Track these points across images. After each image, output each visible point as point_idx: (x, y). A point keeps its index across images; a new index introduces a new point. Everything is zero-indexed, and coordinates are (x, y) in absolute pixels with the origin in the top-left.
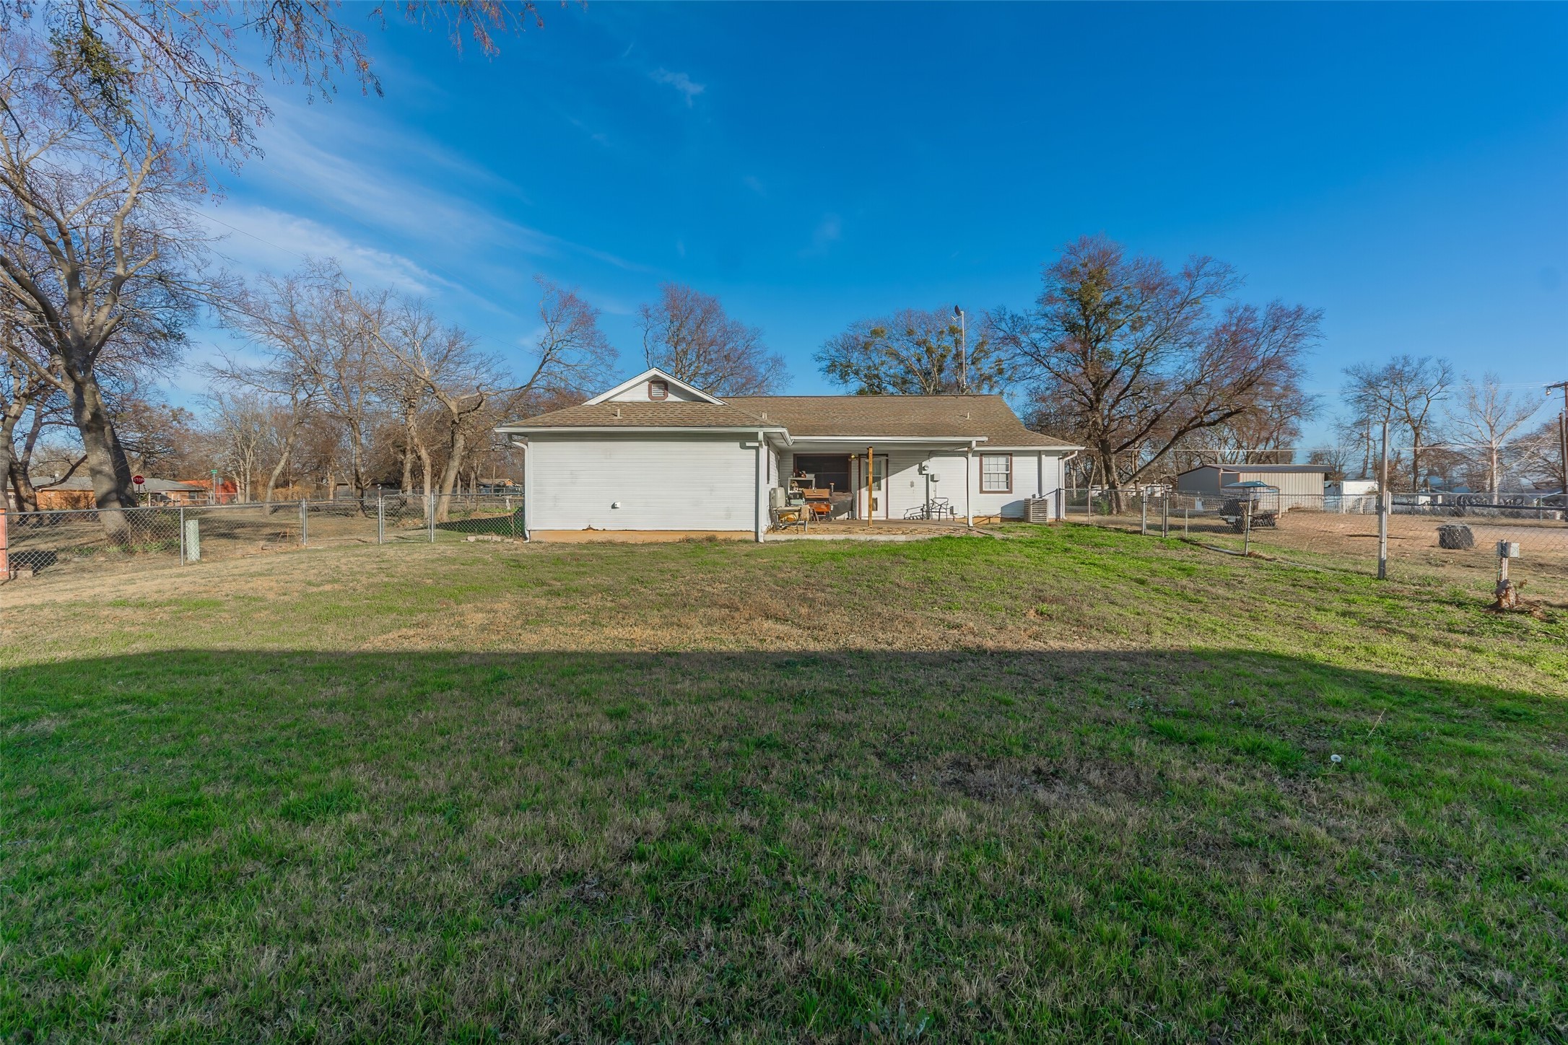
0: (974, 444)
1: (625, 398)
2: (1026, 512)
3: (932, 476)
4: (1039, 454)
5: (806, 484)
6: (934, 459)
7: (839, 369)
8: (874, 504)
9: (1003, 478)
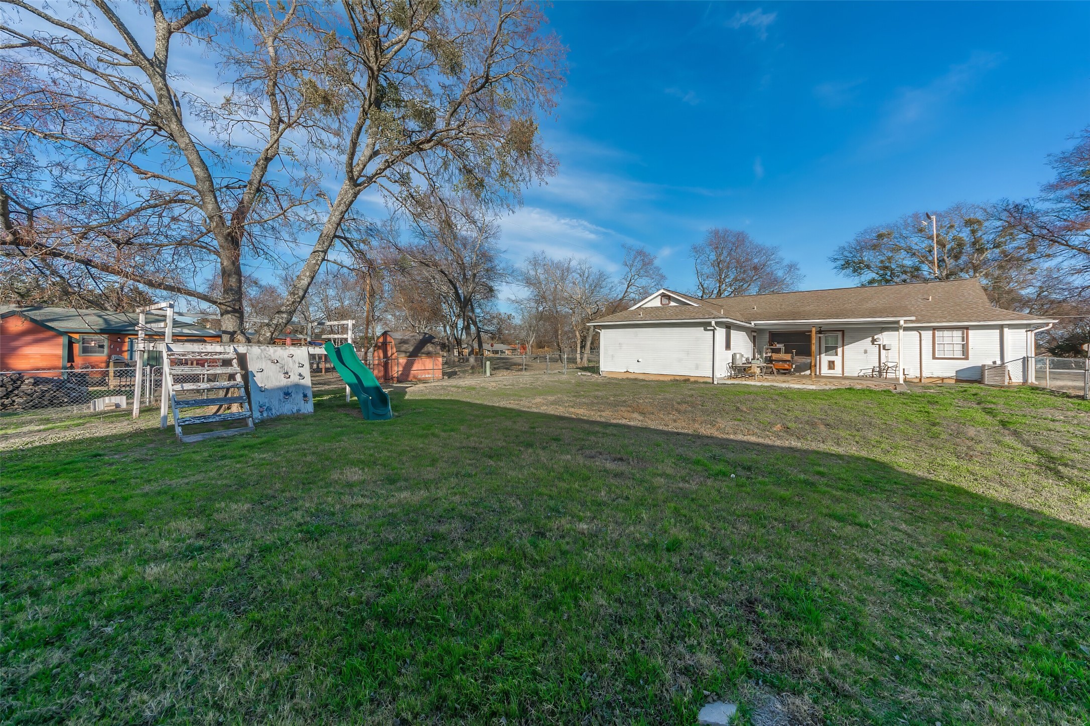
0: (902, 323)
1: (649, 305)
2: (982, 375)
3: (884, 346)
4: (1001, 327)
5: (778, 351)
6: (886, 334)
7: (852, 265)
8: (831, 365)
9: (959, 348)
